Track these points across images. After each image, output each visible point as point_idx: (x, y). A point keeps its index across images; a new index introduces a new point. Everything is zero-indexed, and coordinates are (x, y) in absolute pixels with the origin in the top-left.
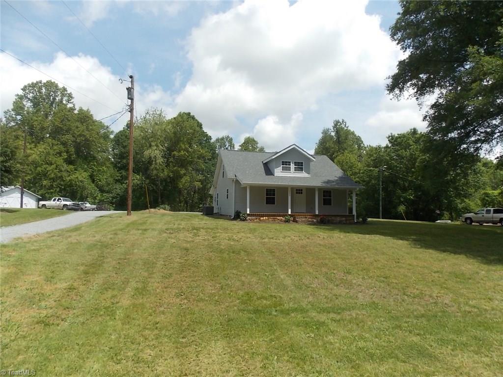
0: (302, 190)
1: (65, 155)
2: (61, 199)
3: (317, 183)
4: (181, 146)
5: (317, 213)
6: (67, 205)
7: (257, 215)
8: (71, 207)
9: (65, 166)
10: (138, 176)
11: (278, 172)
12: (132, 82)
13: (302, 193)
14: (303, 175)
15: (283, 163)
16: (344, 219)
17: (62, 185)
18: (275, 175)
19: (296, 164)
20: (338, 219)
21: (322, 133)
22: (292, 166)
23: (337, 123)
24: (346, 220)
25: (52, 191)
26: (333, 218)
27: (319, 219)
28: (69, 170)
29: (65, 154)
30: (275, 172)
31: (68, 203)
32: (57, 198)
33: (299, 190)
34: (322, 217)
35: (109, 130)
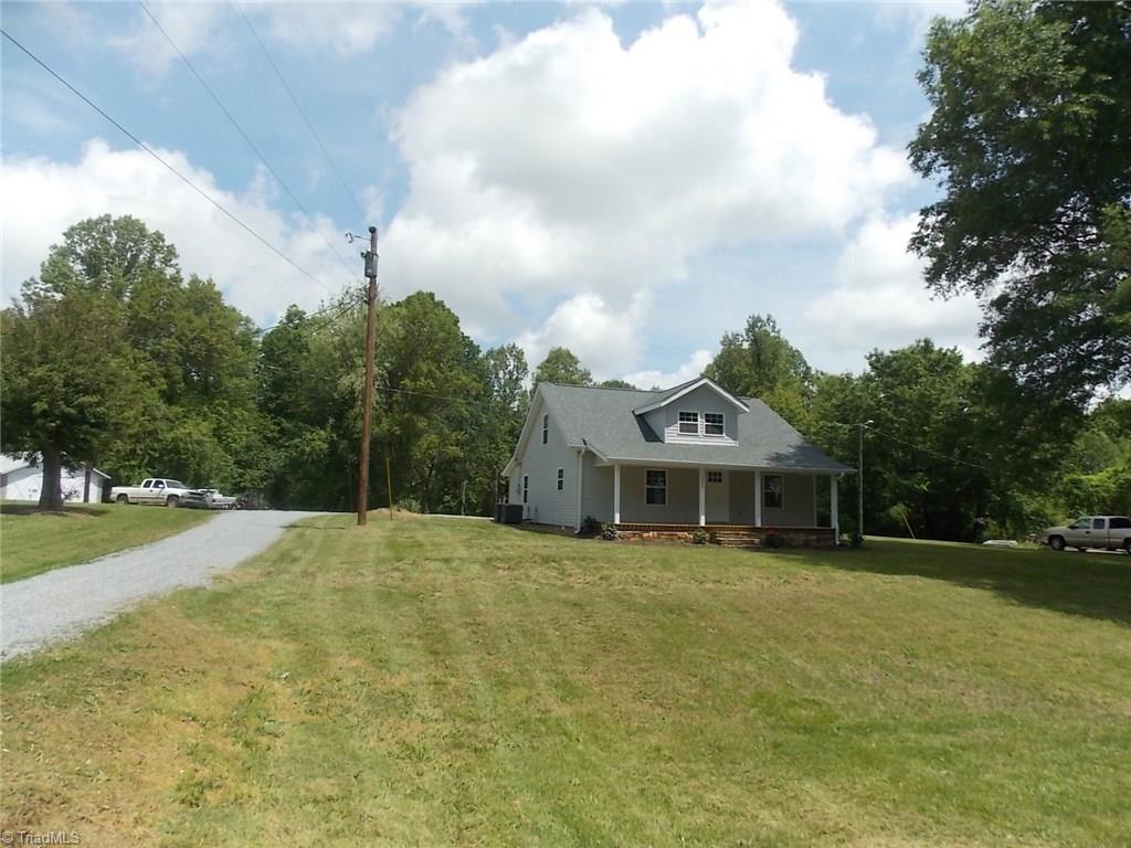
0: (719, 474)
1: (162, 383)
2: (162, 483)
3: (757, 459)
4: (418, 367)
5: (759, 524)
6: (177, 496)
8: (184, 501)
9: (163, 407)
10: (322, 432)
11: (672, 435)
12: (373, 241)
13: (720, 481)
14: (723, 441)
15: (683, 416)
16: (814, 537)
17: (155, 450)
18: (666, 442)
19: (708, 418)
20: (802, 537)
22: (701, 423)
23: (754, 325)
24: (819, 540)
25: (133, 462)
26: (791, 535)
27: (764, 536)
28: (171, 416)
29: (163, 380)
30: (666, 435)
31: (180, 492)
32: (154, 480)
33: (715, 474)
34: (770, 532)
35: (251, 326)
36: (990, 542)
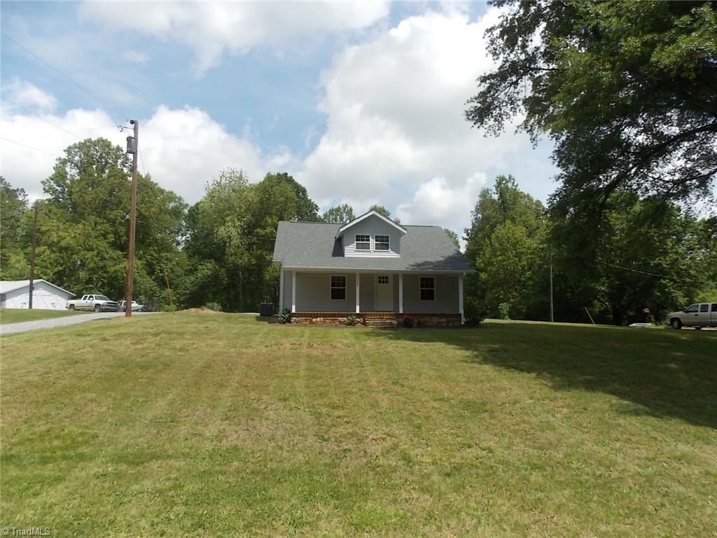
0: (387, 278)
1: (111, 237)
2: (92, 297)
3: (403, 266)
4: (266, 221)
5: (401, 312)
6: (99, 304)
7: (308, 316)
8: (104, 307)
9: (111, 252)
10: (209, 264)
11: (351, 251)
12: (135, 129)
13: (387, 282)
14: (390, 254)
15: (358, 238)
16: (445, 320)
17: (105, 278)
18: (346, 256)
19: (377, 238)
20: (435, 320)
21: (480, 196)
22: (372, 242)
23: (501, 181)
24: (448, 322)
25: (91, 286)
26: (426, 319)
27: (402, 320)
28: (115, 257)
29: (112, 235)
30: (346, 251)
31: (101, 302)
32: (89, 296)
33: (383, 277)
34: (405, 317)
35: (182, 202)
36: (634, 325)
